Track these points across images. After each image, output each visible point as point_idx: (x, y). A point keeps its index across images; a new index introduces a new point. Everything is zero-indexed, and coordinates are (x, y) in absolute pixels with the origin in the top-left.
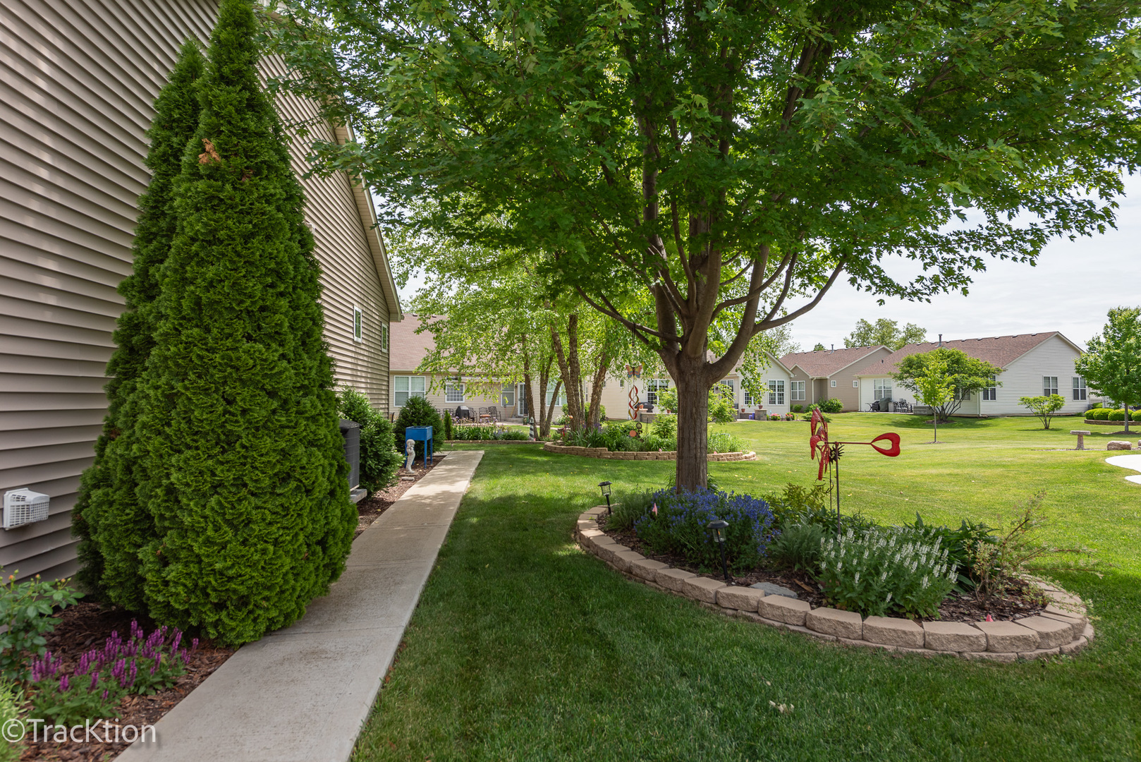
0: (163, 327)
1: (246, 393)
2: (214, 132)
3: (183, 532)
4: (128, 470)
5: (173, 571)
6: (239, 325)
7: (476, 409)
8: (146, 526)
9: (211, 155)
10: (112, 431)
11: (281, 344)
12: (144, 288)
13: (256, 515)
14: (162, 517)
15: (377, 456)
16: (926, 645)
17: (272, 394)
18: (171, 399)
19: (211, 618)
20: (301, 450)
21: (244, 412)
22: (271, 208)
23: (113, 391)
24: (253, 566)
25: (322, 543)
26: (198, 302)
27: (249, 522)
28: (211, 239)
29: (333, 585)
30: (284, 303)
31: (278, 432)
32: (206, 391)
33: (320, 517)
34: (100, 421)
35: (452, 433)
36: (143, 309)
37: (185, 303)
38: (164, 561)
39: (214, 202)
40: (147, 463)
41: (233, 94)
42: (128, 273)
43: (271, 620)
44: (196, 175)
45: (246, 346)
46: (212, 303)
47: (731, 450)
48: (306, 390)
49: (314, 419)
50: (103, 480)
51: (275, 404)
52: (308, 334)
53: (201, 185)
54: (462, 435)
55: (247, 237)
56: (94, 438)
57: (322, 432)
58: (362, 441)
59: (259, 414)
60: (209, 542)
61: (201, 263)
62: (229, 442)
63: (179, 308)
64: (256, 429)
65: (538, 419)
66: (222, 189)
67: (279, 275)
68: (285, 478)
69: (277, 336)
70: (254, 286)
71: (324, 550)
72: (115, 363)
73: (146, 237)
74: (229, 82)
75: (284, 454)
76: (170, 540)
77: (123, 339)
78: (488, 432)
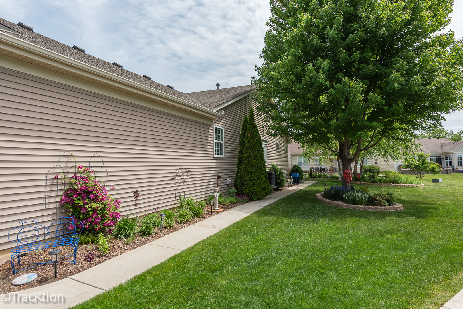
0: (244, 158)
1: (254, 167)
2: (249, 132)
3: (247, 185)
4: (241, 177)
5: (246, 190)
6: (253, 158)
7: (327, 168)
8: (243, 184)
9: (249, 135)
10: (238, 172)
11: (258, 160)
12: (241, 152)
14: (245, 183)
15: (280, 179)
16: (354, 208)
17: (257, 167)
18: (245, 168)
19: (251, 196)
20: (261, 175)
21: (254, 170)
22: (256, 142)
23: (238, 167)
24: (256, 190)
25: (264, 188)
26: (248, 155)
27: (255, 184)
28: (249, 147)
30: (258, 154)
31: (258, 172)
32: (249, 167)
33: (264, 184)
34: (236, 171)
35: (313, 176)
36: (241, 156)
37: (247, 155)
38: (245, 188)
39: (250, 142)
40: (243, 176)
41: (252, 126)
42: (238, 150)
44: (247, 138)
45: (254, 161)
46: (250, 155)
47: (410, 183)
48: (262, 166)
49: (263, 171)
50: (238, 178)
51: (258, 169)
52: (262, 158)
53: (248, 139)
54: (316, 176)
55: (254, 146)
56: (236, 173)
57: (264, 172)
58: (276, 176)
59: (256, 170)
60: (250, 186)
61: (248, 150)
62: (252, 173)
63: (246, 156)
64: (255, 172)
66: (250, 140)
67: (258, 151)
68: (259, 179)
69: (258, 159)
70: (255, 153)
71: (265, 190)
72: (238, 163)
73: (241, 145)
74: (251, 124)
75: (259, 175)
76: (246, 186)
77: (239, 160)
78: (325, 175)
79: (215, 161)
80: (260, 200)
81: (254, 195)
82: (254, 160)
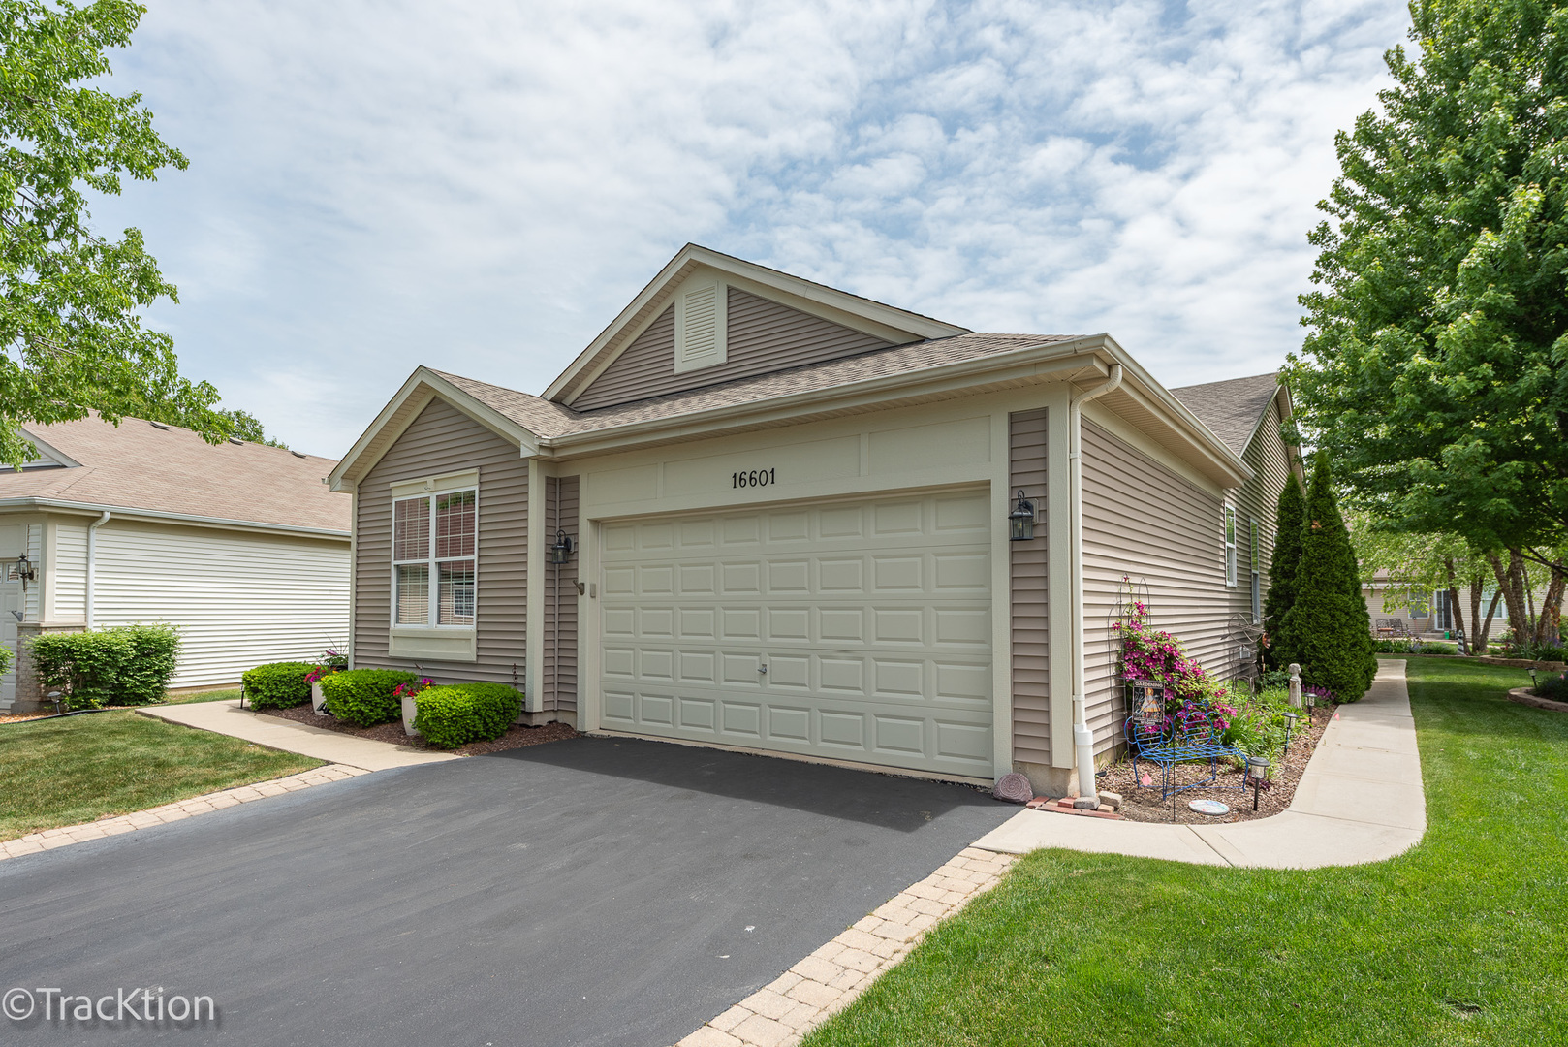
0: (1304, 590)
1: (1338, 613)
2: (1318, 517)
3: (1319, 660)
4: (1291, 640)
6: (1333, 588)
9: (1317, 526)
11: (1348, 594)
13: (1346, 657)
14: (1310, 656)
17: (1347, 613)
20: (1359, 635)
21: (1338, 620)
22: (1341, 543)
24: (1347, 674)
26: (1317, 580)
29: (1366, 692)
30: (1348, 579)
31: (1350, 628)
37: (1312, 581)
39: (1320, 544)
41: (1325, 501)
43: (1351, 696)
44: (1312, 534)
46: (1323, 582)
53: (1314, 537)
55: (1334, 556)
59: (1343, 621)
62: (1333, 630)
63: (1309, 584)
64: (1343, 626)
65: (1469, 634)
66: (1323, 539)
67: (1347, 568)
68: (1354, 645)
69: (1346, 592)
73: (1280, 553)
74: (1322, 497)
75: (1353, 636)
78: (1401, 645)
79: (1227, 596)
80: (1352, 702)
81: (1342, 688)
82: (1336, 593)
